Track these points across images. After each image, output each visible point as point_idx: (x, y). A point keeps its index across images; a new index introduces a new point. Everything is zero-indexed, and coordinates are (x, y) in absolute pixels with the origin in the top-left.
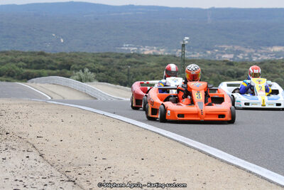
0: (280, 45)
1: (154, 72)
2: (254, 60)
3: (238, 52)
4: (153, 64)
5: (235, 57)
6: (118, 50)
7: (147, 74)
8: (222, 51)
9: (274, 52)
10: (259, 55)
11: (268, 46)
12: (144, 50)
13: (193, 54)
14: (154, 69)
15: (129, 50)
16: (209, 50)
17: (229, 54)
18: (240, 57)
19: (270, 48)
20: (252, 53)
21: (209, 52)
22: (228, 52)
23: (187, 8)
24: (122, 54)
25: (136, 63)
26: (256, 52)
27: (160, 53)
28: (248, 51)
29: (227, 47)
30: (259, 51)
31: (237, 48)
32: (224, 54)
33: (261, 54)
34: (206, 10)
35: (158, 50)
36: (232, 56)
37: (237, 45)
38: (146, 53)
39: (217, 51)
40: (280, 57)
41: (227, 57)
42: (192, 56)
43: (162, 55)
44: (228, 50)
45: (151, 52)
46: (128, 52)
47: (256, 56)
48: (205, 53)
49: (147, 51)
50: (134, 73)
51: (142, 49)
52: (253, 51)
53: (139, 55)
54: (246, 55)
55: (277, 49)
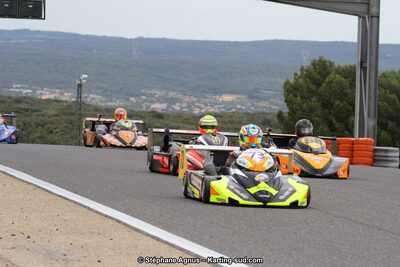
0: (232, 92)
1: (52, 123)
2: (196, 112)
3: (173, 101)
4: (52, 112)
5: (168, 107)
6: (5, 92)
7: (43, 126)
8: (151, 99)
9: (223, 103)
10: (203, 106)
11: (216, 93)
12: (41, 94)
13: (111, 101)
14: (53, 119)
15: (21, 92)
16: (132, 96)
17: (161, 103)
18: (177, 107)
19: (217, 97)
20: (193, 103)
21: (132, 99)
22: (159, 100)
23: (104, 37)
24: (10, 98)
25: (27, 110)
26: (198, 101)
27: (64, 99)
28: (187, 99)
29: (158, 93)
30: (203, 100)
31: (172, 94)
32: (153, 102)
33: (206, 104)
34: (131, 40)
35: (62, 94)
36: (164, 106)
37: (172, 90)
38: (44, 97)
39: (144, 97)
40: (230, 109)
41: (159, 107)
42: (110, 104)
43: (66, 101)
44: (159, 97)
45: (52, 97)
46: (20, 95)
47: (198, 107)
48: (127, 100)
49: (47, 95)
50: (25, 124)
51: (38, 92)
52: (195, 99)
53: (32, 100)
54: (185, 105)
55: (227, 98)
